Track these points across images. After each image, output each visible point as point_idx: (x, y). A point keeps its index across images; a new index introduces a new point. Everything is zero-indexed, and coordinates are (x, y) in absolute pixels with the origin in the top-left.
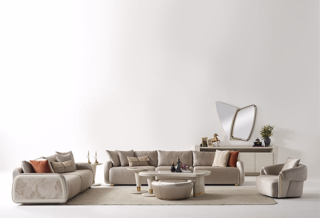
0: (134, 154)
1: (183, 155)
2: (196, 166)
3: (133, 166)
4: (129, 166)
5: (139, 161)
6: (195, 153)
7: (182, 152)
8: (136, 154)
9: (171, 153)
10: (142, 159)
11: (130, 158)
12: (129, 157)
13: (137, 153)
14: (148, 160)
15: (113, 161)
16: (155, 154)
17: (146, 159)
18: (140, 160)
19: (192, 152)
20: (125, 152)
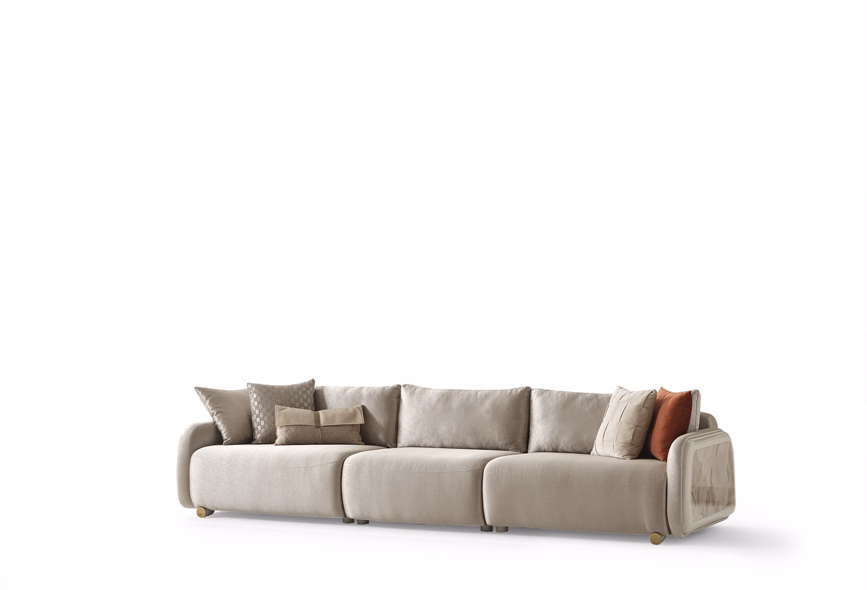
0: (314, 398)
1: (488, 404)
2: (539, 451)
3: (289, 442)
4: (277, 441)
5: (318, 426)
6: (538, 395)
7: (488, 394)
8: (323, 396)
9: (447, 397)
10: (334, 416)
11: (283, 411)
12: (284, 409)
13: (326, 394)
14: (360, 420)
15: (224, 423)
16: (392, 398)
17: (354, 415)
18: (322, 423)
19: (526, 394)
20: (273, 387)
